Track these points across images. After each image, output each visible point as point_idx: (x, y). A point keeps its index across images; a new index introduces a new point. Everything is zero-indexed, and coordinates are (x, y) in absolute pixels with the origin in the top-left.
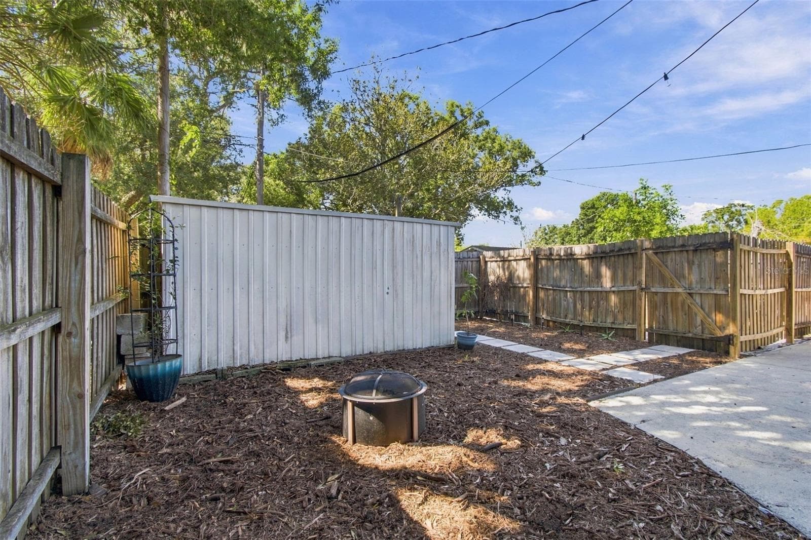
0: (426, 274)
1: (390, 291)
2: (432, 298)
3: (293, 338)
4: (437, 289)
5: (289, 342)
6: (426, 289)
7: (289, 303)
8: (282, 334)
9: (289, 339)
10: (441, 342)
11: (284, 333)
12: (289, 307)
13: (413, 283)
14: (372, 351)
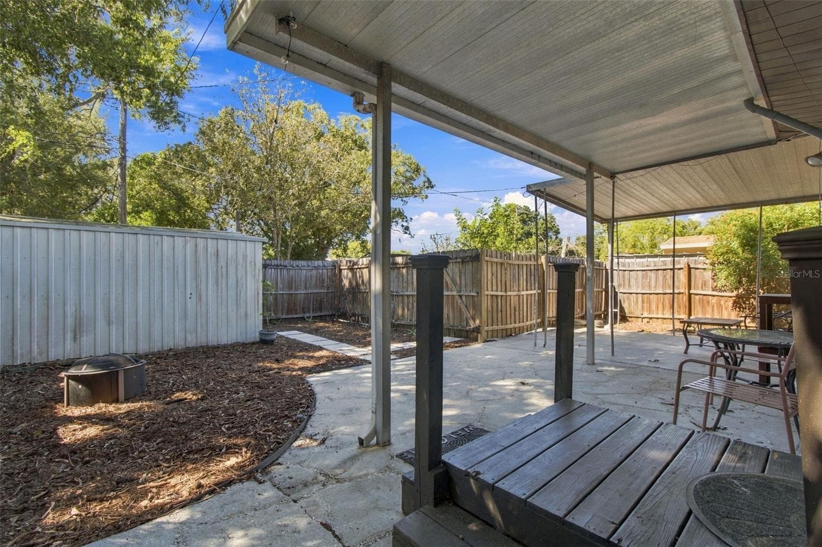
0: (232, 280)
1: (194, 297)
2: (238, 302)
3: (82, 339)
4: (243, 294)
5: (78, 342)
6: (232, 293)
7: (78, 309)
8: (69, 335)
9: (78, 340)
10: (248, 338)
11: (72, 335)
12: (78, 312)
13: (217, 289)
14: (173, 347)
